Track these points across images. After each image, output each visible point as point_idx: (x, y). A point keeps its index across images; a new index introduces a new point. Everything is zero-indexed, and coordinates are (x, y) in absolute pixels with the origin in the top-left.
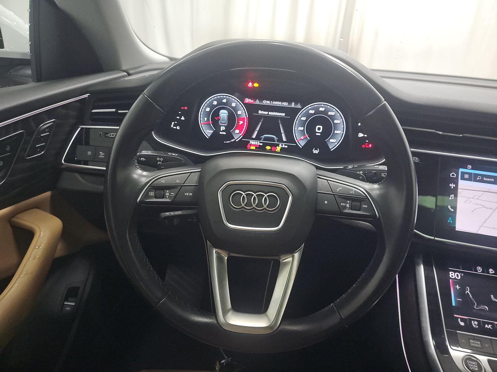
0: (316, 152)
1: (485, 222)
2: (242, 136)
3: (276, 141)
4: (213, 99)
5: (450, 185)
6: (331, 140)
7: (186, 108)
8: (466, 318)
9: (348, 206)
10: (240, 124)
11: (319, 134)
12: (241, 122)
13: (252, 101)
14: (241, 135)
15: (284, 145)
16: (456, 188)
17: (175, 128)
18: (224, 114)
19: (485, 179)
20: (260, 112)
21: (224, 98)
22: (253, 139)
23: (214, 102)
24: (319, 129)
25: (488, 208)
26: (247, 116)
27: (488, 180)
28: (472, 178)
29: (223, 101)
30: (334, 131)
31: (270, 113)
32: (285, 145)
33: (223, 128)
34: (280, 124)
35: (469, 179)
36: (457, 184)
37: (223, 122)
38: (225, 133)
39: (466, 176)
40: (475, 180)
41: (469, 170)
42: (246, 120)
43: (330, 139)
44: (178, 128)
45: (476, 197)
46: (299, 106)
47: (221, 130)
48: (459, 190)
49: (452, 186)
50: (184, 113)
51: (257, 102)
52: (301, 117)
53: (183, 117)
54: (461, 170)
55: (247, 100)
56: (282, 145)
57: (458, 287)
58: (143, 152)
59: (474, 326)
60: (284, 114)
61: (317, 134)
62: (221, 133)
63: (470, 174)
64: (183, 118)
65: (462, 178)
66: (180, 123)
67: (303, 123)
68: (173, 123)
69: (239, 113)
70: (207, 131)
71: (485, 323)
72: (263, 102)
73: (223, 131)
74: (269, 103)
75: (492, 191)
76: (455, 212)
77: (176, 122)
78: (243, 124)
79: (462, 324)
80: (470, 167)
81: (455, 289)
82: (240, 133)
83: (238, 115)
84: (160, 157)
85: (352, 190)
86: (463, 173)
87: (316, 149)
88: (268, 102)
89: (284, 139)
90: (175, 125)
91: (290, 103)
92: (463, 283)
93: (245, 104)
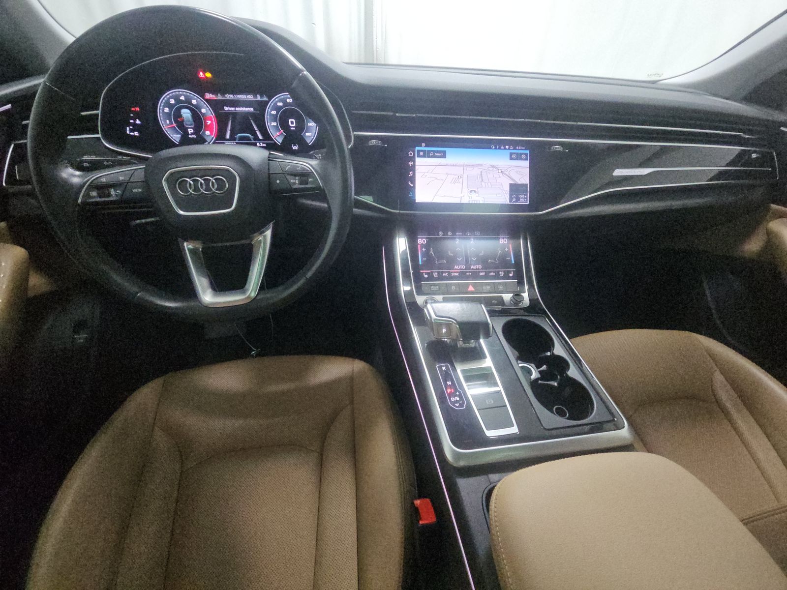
0: (295, 148)
1: (438, 192)
2: (214, 138)
3: (252, 140)
4: (168, 96)
5: (409, 163)
6: (307, 134)
7: (138, 109)
8: (429, 271)
9: (297, 182)
10: (208, 124)
11: (294, 129)
12: (209, 122)
13: (214, 96)
14: (213, 136)
15: (261, 144)
16: (414, 165)
17: (132, 134)
18: (186, 114)
19: (436, 154)
20: (226, 108)
21: (181, 95)
22: (228, 140)
23: (170, 100)
24: (292, 123)
25: (439, 180)
26: (214, 115)
27: (439, 155)
28: (426, 155)
29: (181, 98)
30: (307, 124)
31: (237, 109)
32: (263, 143)
33: (190, 131)
34: (251, 121)
35: (424, 156)
36: (414, 162)
37: (188, 123)
38: (194, 136)
39: (422, 154)
40: (429, 157)
41: (423, 148)
42: (213, 119)
43: (305, 132)
44: (136, 134)
45: (431, 171)
46: (265, 99)
47: (190, 133)
48: (416, 167)
49: (411, 163)
50: (137, 116)
51: (220, 97)
52: (270, 112)
53: (137, 120)
54: (417, 148)
55: (208, 96)
56: (260, 144)
57: (424, 250)
58: (84, 157)
59: (435, 276)
60: (252, 109)
61: (292, 128)
62: (190, 136)
63: (424, 151)
64: (138, 122)
65: (419, 156)
66: (135, 128)
67: (274, 118)
68: (128, 128)
69: (203, 111)
70: (175, 135)
71: (442, 273)
72: (226, 96)
73: (192, 134)
74: (233, 97)
75: (443, 164)
76: (414, 187)
77: (131, 127)
78: (212, 124)
79: (426, 276)
80: (424, 145)
81: (422, 252)
82: (211, 134)
83: (203, 114)
84: (108, 161)
85: (299, 167)
86: (419, 151)
87: (295, 145)
88: (231, 96)
89: (261, 137)
90: (131, 130)
91: (255, 96)
92: (427, 246)
93: (207, 100)
